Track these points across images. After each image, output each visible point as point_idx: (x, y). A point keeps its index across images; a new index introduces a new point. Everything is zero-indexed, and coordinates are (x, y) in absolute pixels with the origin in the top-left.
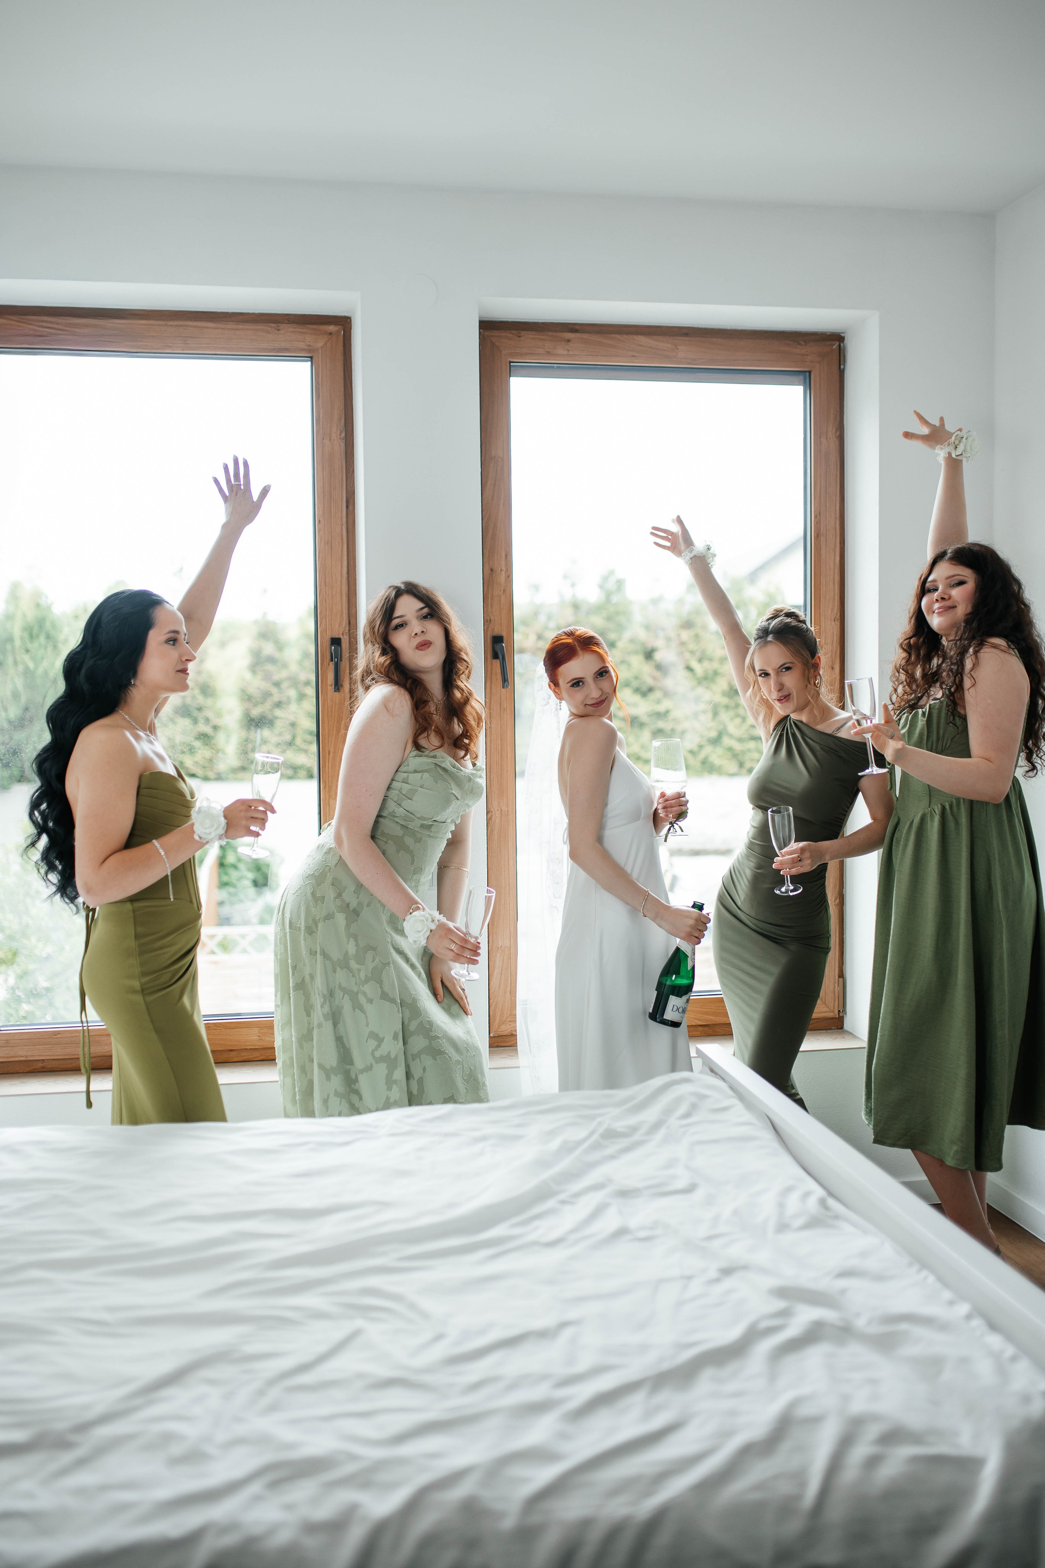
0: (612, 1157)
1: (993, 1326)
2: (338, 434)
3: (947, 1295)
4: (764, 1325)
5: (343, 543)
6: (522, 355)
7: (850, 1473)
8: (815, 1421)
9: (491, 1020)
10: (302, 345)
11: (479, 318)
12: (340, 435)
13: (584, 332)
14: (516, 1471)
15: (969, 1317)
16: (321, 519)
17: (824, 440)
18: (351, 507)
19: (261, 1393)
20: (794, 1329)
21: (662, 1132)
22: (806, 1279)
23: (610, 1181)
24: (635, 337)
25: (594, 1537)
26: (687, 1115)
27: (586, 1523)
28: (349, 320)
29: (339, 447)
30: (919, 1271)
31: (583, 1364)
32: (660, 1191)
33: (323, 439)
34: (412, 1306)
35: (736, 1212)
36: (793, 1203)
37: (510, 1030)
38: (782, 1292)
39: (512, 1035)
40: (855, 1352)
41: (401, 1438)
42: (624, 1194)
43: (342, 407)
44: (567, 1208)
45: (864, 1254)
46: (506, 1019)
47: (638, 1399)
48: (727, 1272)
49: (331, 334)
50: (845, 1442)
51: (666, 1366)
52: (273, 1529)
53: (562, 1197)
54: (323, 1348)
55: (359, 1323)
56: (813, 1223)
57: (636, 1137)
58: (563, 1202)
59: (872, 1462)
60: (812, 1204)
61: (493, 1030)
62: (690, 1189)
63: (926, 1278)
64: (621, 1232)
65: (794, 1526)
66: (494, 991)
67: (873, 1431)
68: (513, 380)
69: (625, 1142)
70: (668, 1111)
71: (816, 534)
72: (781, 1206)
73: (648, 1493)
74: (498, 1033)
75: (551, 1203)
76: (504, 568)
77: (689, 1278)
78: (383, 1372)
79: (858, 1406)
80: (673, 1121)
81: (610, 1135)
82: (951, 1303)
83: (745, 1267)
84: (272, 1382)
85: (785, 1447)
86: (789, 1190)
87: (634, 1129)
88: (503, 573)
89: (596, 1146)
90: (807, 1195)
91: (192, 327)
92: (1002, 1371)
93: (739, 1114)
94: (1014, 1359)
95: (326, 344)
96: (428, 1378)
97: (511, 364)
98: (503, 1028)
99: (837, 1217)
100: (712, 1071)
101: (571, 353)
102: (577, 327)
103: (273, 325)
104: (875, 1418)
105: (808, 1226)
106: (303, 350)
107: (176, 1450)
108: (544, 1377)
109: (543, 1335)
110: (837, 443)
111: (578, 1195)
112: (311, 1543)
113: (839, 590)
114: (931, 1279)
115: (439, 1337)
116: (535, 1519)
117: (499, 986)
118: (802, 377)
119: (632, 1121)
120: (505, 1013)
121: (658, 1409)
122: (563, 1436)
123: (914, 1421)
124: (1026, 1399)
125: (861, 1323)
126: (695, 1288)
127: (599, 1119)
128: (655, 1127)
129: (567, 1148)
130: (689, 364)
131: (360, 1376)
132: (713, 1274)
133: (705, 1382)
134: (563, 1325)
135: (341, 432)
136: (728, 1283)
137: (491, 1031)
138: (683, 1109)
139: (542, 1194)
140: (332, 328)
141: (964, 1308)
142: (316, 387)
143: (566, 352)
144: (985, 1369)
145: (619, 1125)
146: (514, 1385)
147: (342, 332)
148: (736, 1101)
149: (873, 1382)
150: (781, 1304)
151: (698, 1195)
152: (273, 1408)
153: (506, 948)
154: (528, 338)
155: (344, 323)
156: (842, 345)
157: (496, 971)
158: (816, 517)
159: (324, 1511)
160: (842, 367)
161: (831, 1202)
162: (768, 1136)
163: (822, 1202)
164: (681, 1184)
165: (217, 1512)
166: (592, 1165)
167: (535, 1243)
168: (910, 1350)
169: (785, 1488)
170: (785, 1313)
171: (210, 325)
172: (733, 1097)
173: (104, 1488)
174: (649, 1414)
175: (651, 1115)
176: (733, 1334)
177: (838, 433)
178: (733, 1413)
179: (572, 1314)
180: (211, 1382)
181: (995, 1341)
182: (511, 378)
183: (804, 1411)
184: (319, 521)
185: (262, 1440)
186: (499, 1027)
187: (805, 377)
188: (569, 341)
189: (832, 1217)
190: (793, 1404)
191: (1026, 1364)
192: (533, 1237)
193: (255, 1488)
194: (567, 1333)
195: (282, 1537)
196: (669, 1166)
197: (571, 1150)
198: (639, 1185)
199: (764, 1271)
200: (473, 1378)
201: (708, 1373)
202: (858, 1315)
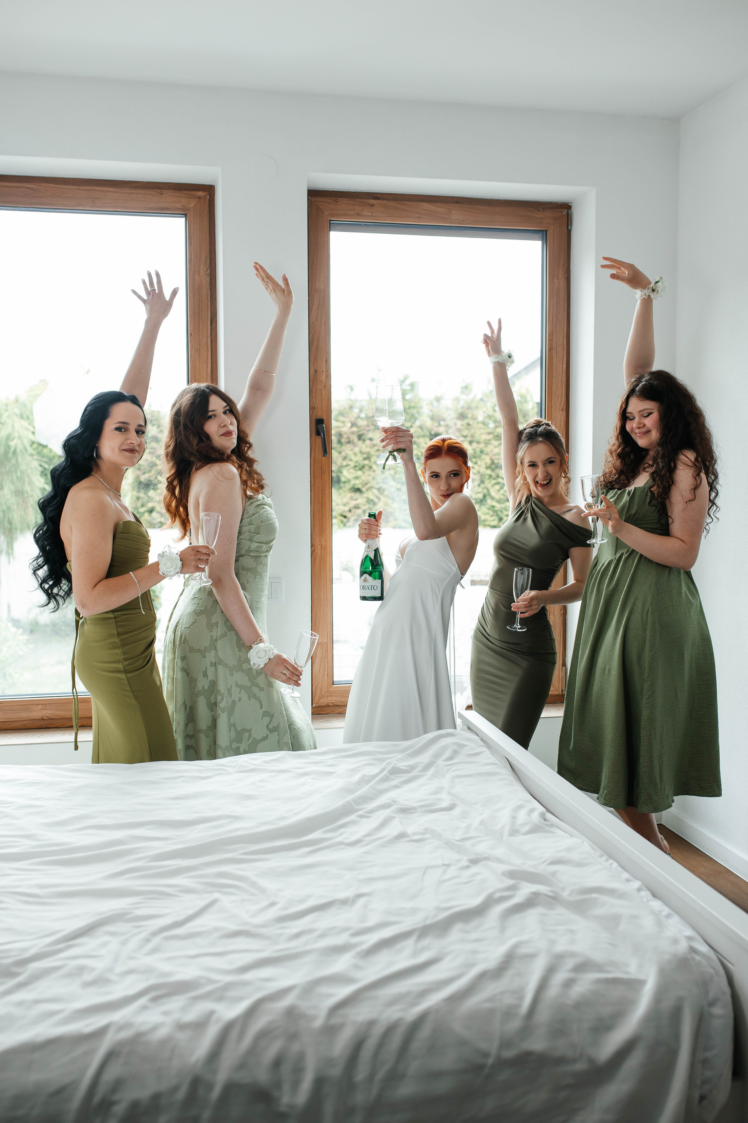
0: (397, 787)
1: (654, 896)
2: (204, 270)
3: (626, 875)
4: (497, 895)
5: (208, 350)
6: (338, 215)
7: (553, 990)
8: (532, 956)
9: (313, 695)
10: (178, 205)
11: (308, 188)
12: (206, 271)
13: (384, 199)
14: (324, 989)
15: (639, 890)
16: (192, 333)
17: (556, 280)
18: (214, 324)
19: (148, 940)
20: (519, 898)
21: (433, 769)
22: (528, 866)
23: (395, 802)
24: (421, 203)
25: (377, 1032)
26: (450, 759)
27: (371, 1023)
28: (213, 188)
29: (206, 280)
30: (607, 860)
31: (371, 922)
32: (430, 809)
33: (194, 275)
34: (254, 884)
35: (482, 823)
36: (522, 816)
37: (327, 702)
38: (511, 874)
39: (329, 706)
40: (561, 912)
41: (245, 969)
42: (405, 811)
43: (208, 251)
44: (365, 820)
45: (569, 849)
46: (325, 694)
47: (410, 942)
48: (474, 862)
49: (200, 198)
50: (550, 971)
51: (429, 922)
52: (155, 1028)
53: (361, 813)
54: (191, 912)
55: (216, 895)
56: (535, 830)
57: (414, 773)
58: (361, 817)
59: (569, 983)
60: (535, 817)
61: (314, 702)
62: (451, 808)
63: (611, 864)
64: (401, 836)
65: (514, 1025)
66: (316, 675)
67: (570, 963)
68: (332, 234)
69: (406, 776)
70: (437, 756)
71: (549, 348)
72: (514, 818)
73: (414, 1004)
74: (319, 704)
75: (352, 817)
76: (324, 370)
77: (448, 866)
78: (233, 927)
79: (560, 947)
80: (441, 762)
81: (395, 771)
82: (628, 881)
83: (487, 859)
84: (154, 934)
85: (509, 974)
86: (520, 807)
87: (413, 768)
88: (324, 373)
89: (385, 779)
90: (532, 811)
91: (98, 191)
92: (659, 924)
93: (487, 756)
94: (668, 916)
95: (196, 205)
96: (264, 931)
97: (331, 222)
98: (322, 700)
99: (552, 825)
100: (469, 728)
101: (374, 214)
102: (379, 196)
103: (157, 190)
104: (572, 955)
105: (531, 832)
106: (179, 209)
107: (88, 977)
108: (345, 929)
109: (344, 902)
110: (565, 282)
111: (371, 811)
112: (182, 1036)
113: (565, 388)
114: (615, 865)
115: (273, 904)
116: (336, 1020)
117: (320, 671)
118: (540, 235)
119: (411, 762)
120: (324, 690)
121: (423, 950)
122: (357, 967)
123: (598, 956)
124: (675, 941)
125: (565, 894)
126: (452, 872)
127: (388, 761)
128: (428, 767)
129: (365, 780)
130: (459, 224)
131: (216, 929)
132: (464, 863)
133: (456, 932)
134: (359, 896)
136: (474, 869)
137: (313, 703)
138: (447, 754)
139: (346, 810)
140: (200, 193)
141: (637, 884)
142: (189, 237)
143: (370, 214)
144: (648, 923)
145: (402, 765)
146: (323, 935)
147: (208, 197)
148: (485, 749)
149: (572, 932)
150: (511, 882)
151: (457, 812)
152: (155, 950)
153: (324, 644)
154: (343, 203)
155: (209, 190)
156: (569, 212)
157: (317, 660)
158: (549, 336)
159: (192, 1016)
160: (569, 227)
161: (549, 815)
162: (507, 772)
163: (543, 816)
164: (444, 804)
165: (117, 1016)
166: (382, 791)
167: (341, 843)
168: (599, 911)
169: (508, 1000)
170: (513, 888)
171: (112, 189)
172: (482, 746)
173: (37, 1002)
174: (415, 954)
175: (424, 758)
176: (476, 901)
177: (566, 275)
178: (475, 952)
179: (365, 890)
180: (112, 934)
181: (656, 904)
182: (330, 232)
183: (523, 950)
184: (191, 334)
185: (148, 971)
186: (319, 700)
187: (543, 234)
188: (373, 205)
189: (548, 825)
190: (516, 946)
191: (675, 920)
192: (339, 839)
193: (143, 1001)
194: (362, 901)
195: (162, 1033)
196: (436, 792)
197: (367, 782)
198: (415, 805)
199: (499, 861)
200: (295, 931)
201: (458, 926)
202: (564, 889)
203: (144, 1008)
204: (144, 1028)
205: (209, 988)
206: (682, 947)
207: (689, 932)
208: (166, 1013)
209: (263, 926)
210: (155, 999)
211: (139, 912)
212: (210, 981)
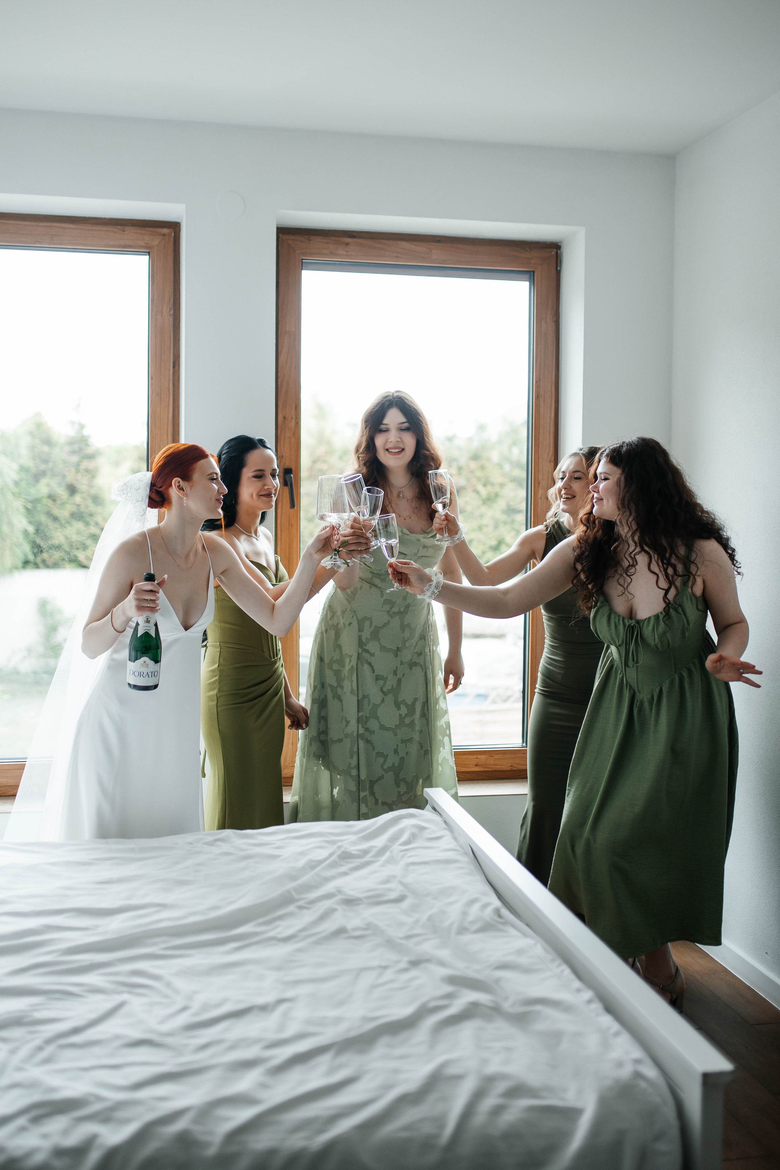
0: (345, 874)
2: (168, 310)
3: (577, 984)
4: (433, 1004)
5: (169, 394)
6: (311, 254)
7: (479, 1119)
8: (459, 1078)
10: (142, 243)
11: (277, 225)
12: (170, 312)
13: (360, 238)
14: (223, 1112)
15: (589, 1002)
16: (153, 377)
17: (543, 324)
18: (176, 367)
19: (40, 1049)
20: (454, 1009)
21: (387, 855)
22: (471, 970)
23: (340, 891)
24: (399, 242)
26: (407, 842)
27: (271, 1153)
28: (178, 225)
29: (169, 321)
30: (559, 966)
31: (291, 1032)
32: (378, 900)
33: (156, 315)
34: (168, 985)
35: (430, 918)
36: (474, 911)
38: (452, 980)
40: (501, 1026)
41: (139, 1086)
42: (349, 902)
43: (172, 290)
44: (305, 911)
45: (520, 952)
47: (325, 1059)
48: (415, 964)
49: (164, 235)
50: (478, 1096)
51: (352, 1034)
52: (31, 1153)
53: (301, 903)
54: (94, 1016)
55: (125, 997)
56: (486, 928)
57: (367, 858)
58: (301, 908)
59: (498, 1111)
60: (489, 912)
62: (401, 899)
63: (562, 971)
64: (339, 932)
65: (432, 1158)
67: (501, 1087)
68: (304, 273)
69: (357, 862)
70: (394, 839)
71: (536, 396)
72: (465, 914)
73: (321, 1132)
75: (291, 908)
76: (294, 416)
77: (385, 968)
78: (136, 1034)
79: (492, 1069)
80: (396, 847)
81: (346, 856)
82: (578, 991)
83: (428, 961)
84: (49, 1041)
85: (432, 1099)
86: (473, 901)
87: (365, 852)
88: (293, 420)
89: (334, 865)
90: (486, 905)
91: (57, 227)
92: (605, 1045)
93: (447, 841)
94: (617, 1034)
95: (160, 242)
96: (169, 1040)
97: (304, 261)
99: (507, 923)
101: (349, 253)
102: (354, 234)
103: (119, 227)
104: (504, 1078)
105: (482, 930)
106: (142, 247)
108: (257, 1041)
109: (264, 1008)
110: (554, 326)
111: (313, 902)
113: (553, 439)
114: (568, 971)
115: (185, 1009)
116: (233, 1149)
118: (527, 276)
119: (365, 846)
120: (288, 760)
121: (340, 1067)
122: (264, 1086)
123: (533, 1081)
124: (620, 1064)
125: (506, 1006)
126: (388, 975)
127: (340, 844)
128: (382, 851)
129: (311, 866)
130: (440, 263)
131: (117, 1037)
132: (403, 965)
133: (380, 1047)
134: (280, 1001)
135: (170, 310)
136: (413, 973)
138: (405, 837)
139: (286, 900)
140: (165, 231)
141: (589, 995)
142: (152, 276)
143: (345, 253)
144: (592, 1042)
145: (353, 849)
146: (233, 1047)
147: (173, 234)
148: (445, 833)
149: (508, 1049)
150: (449, 989)
151: (406, 904)
152: (47, 1061)
154: (317, 241)
155: (175, 227)
156: (559, 252)
158: (536, 382)
159: (72, 1140)
160: (559, 268)
161: (505, 912)
163: (497, 911)
164: (393, 895)
166: (327, 880)
167: (274, 938)
168: (540, 1026)
169: (428, 1129)
170: (450, 996)
171: (71, 226)
172: (446, 829)
174: (332, 1070)
175: (380, 842)
176: (409, 1011)
177: (555, 319)
178: (396, 1071)
179: (289, 994)
181: (607, 1020)
182: (302, 271)
183: (451, 1070)
184: (152, 378)
185: (32, 1085)
187: (531, 275)
188: (348, 244)
189: (501, 923)
190: (444, 1065)
191: (625, 1039)
192: (272, 934)
193: (22, 1121)
194: (283, 1007)
195: (39, 1158)
196: (387, 881)
197: (313, 867)
198: (361, 896)
199: (441, 963)
200: (203, 1041)
201: (384, 1040)
202: (506, 998)
203: (23, 1129)
204: (18, 1153)
205: (97, 1107)
206: (626, 1072)
207: (637, 1053)
208: (45, 1136)
209: (170, 1034)
210: (36, 1120)
211: (38, 1015)
212: (99, 1099)
